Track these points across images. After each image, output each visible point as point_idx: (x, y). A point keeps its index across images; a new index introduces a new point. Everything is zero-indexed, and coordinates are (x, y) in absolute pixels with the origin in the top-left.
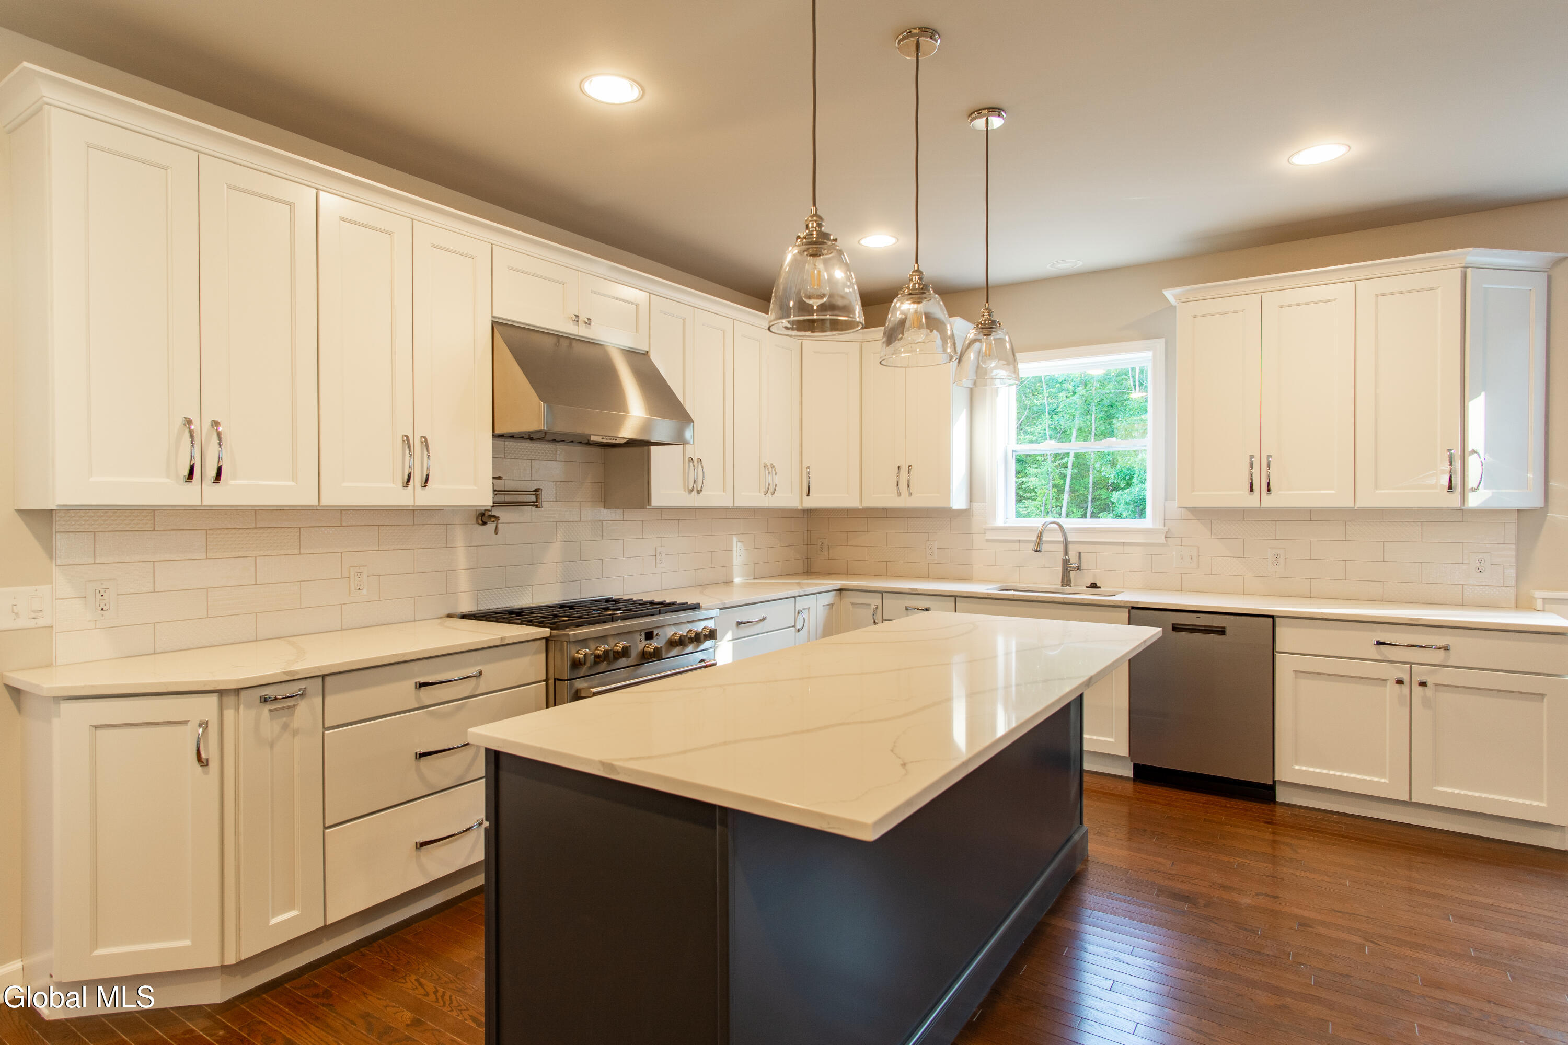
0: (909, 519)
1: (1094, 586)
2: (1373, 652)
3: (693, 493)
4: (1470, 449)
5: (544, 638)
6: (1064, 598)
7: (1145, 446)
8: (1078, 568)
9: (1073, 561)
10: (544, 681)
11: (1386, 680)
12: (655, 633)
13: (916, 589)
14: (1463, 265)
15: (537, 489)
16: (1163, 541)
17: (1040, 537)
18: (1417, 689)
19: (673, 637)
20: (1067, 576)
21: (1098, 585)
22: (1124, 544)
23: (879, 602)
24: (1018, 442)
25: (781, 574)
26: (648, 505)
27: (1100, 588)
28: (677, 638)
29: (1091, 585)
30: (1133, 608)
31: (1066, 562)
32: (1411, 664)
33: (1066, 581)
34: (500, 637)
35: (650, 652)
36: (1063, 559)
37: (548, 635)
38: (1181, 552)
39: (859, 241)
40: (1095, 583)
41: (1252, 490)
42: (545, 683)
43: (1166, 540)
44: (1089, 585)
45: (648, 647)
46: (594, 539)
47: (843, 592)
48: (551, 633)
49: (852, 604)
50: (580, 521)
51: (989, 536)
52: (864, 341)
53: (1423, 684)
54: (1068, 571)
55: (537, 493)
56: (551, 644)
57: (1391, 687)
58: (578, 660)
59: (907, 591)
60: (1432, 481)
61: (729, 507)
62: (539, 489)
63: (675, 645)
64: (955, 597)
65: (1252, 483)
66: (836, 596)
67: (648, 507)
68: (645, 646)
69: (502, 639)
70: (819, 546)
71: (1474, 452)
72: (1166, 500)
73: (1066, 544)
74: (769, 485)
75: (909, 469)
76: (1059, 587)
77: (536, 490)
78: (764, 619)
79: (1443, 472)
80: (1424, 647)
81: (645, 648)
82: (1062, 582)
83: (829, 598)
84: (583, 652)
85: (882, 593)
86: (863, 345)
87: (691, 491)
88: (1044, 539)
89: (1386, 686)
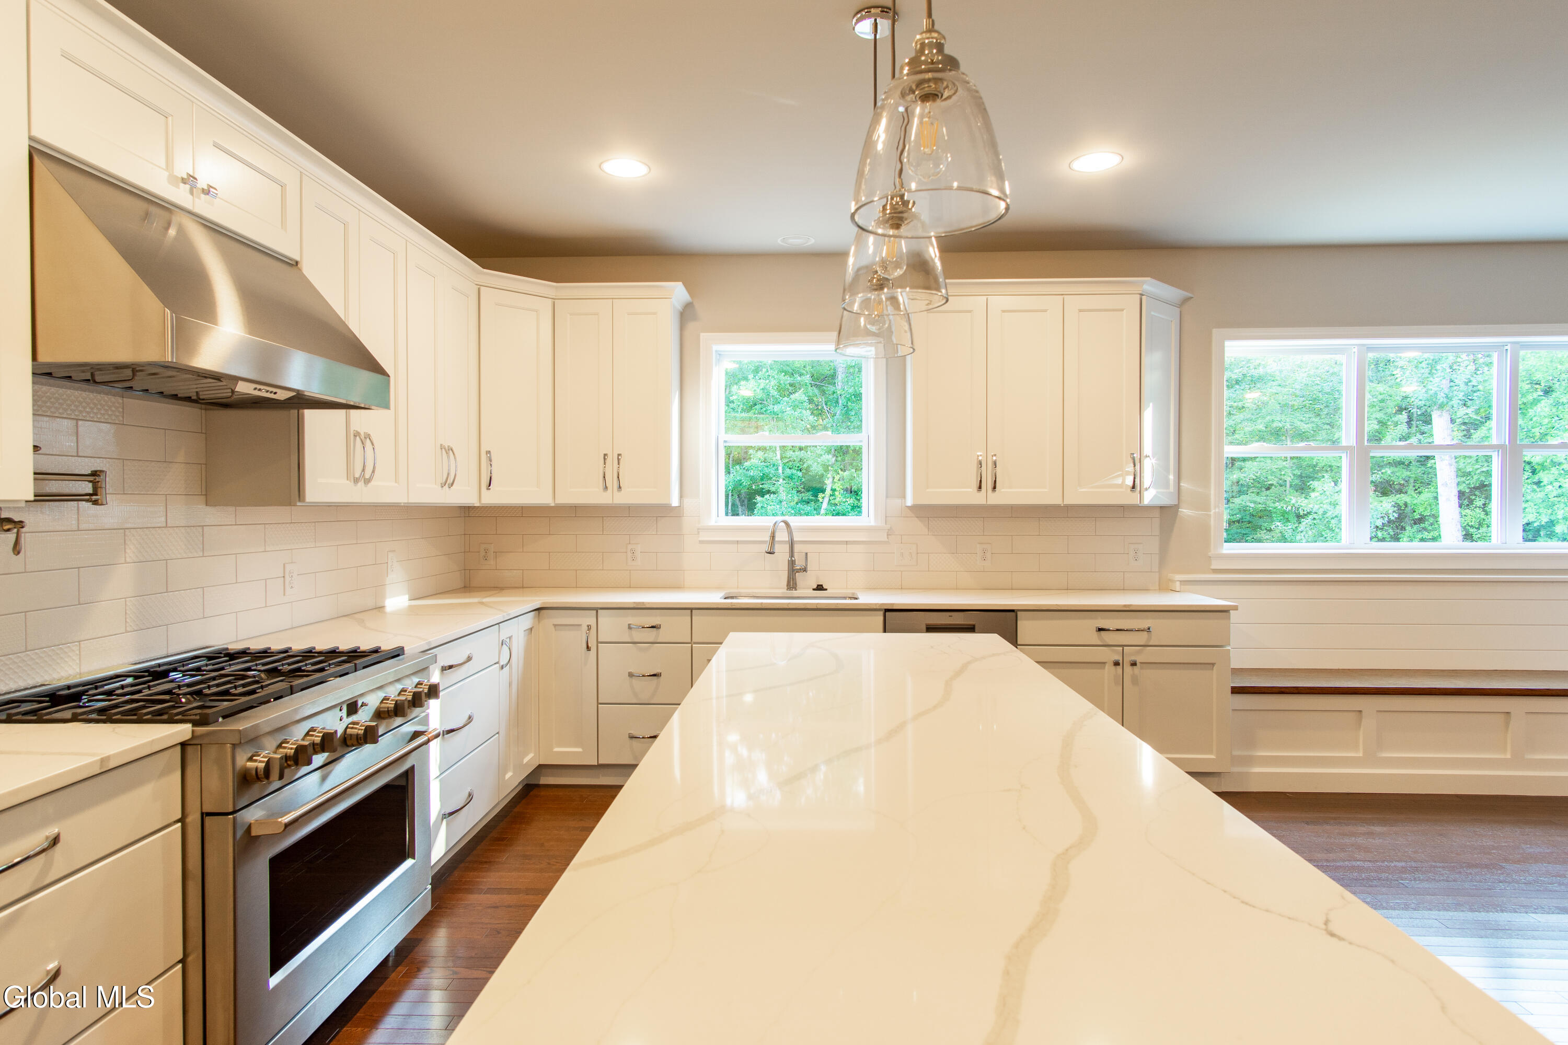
0: (605, 518)
1: (820, 588)
2: (1094, 638)
3: (359, 484)
4: (1145, 455)
5: (180, 743)
6: (818, 604)
7: (861, 441)
8: (805, 570)
9: (799, 563)
10: (178, 821)
11: (1104, 663)
12: (360, 704)
13: (643, 603)
14: (1141, 292)
15: (96, 471)
16: (884, 538)
17: (773, 537)
18: (1128, 669)
19: (383, 705)
20: (793, 580)
21: (825, 587)
22: (847, 543)
23: (592, 621)
24: (727, 430)
25: (438, 592)
26: (300, 501)
27: (826, 590)
28: (391, 705)
29: (817, 587)
30: (887, 610)
31: (792, 563)
32: (1123, 646)
33: (792, 584)
34: (99, 758)
35: (357, 735)
36: (789, 560)
37: (188, 736)
38: (902, 549)
39: (602, 163)
40: (822, 585)
41: (980, 487)
42: (179, 824)
43: (888, 538)
44: (815, 587)
45: (352, 728)
46: (191, 555)
47: (543, 612)
48: (193, 732)
49: (555, 625)
50: (166, 527)
51: (704, 537)
52: (557, 297)
53: (1134, 664)
54: (794, 572)
55: (98, 479)
56: (190, 750)
57: (1109, 668)
58: (254, 772)
59: (632, 606)
60: (1119, 481)
61: (401, 503)
62: (101, 471)
63: (387, 715)
64: (691, 609)
65: (981, 481)
66: (535, 617)
67: (299, 504)
68: (347, 727)
69: (103, 760)
70: (482, 553)
71: (1146, 456)
72: (887, 497)
73: (792, 544)
74: (448, 474)
75: (618, 459)
76: (785, 591)
77: (95, 474)
78: (469, 659)
79: (1128, 473)
80: (1127, 630)
81: (348, 730)
82: (787, 586)
83: (527, 621)
84: (264, 757)
85: (596, 609)
86: (555, 303)
87: (356, 481)
88: (777, 539)
89: (1104, 668)
